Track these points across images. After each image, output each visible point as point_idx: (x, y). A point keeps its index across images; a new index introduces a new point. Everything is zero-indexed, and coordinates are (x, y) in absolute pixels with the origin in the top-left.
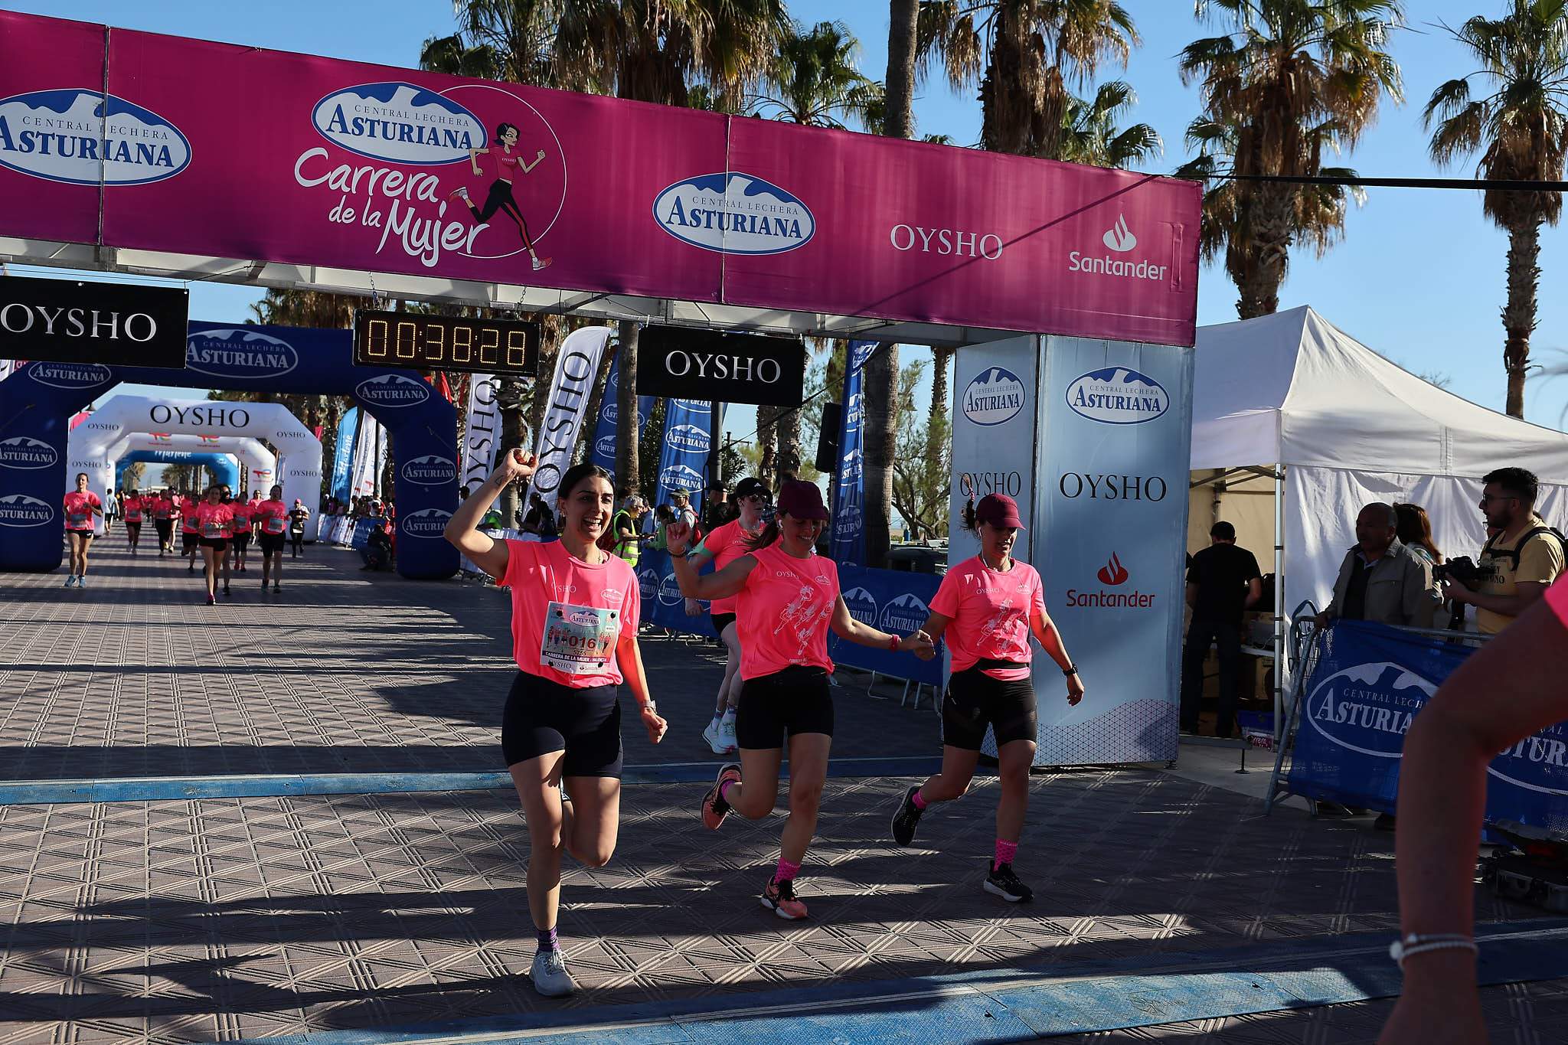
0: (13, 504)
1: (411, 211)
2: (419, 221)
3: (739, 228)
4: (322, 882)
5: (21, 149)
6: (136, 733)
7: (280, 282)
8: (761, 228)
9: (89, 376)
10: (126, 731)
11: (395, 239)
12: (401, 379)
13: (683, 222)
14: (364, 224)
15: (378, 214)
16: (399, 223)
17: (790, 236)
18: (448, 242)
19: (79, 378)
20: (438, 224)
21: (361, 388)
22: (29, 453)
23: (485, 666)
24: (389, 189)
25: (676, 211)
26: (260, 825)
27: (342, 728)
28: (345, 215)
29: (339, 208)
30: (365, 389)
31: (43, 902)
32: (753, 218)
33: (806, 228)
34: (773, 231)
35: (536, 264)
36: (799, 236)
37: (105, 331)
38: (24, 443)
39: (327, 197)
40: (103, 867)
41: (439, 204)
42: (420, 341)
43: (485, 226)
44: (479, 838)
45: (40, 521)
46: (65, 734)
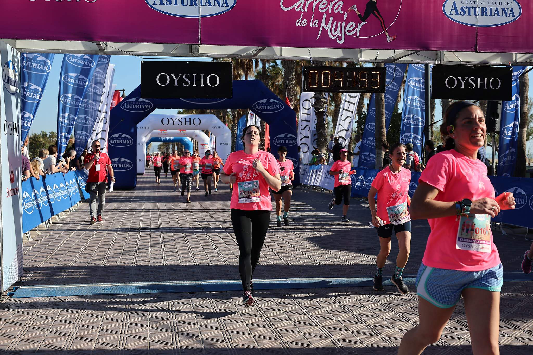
0: (117, 162)
1: (332, 18)
2: (335, 23)
3: (484, 14)
4: (326, 332)
5: (166, 4)
6: (205, 259)
7: (267, 56)
8: (495, 13)
9: (144, 106)
10: (200, 259)
11: (325, 32)
12: (272, 101)
13: (457, 13)
14: (311, 26)
15: (317, 21)
16: (327, 25)
17: (509, 16)
18: (349, 31)
19: (140, 108)
20: (344, 23)
21: (255, 105)
22: (122, 140)
23: (335, 227)
24: (321, 9)
25: (453, 8)
26: (281, 303)
27: (291, 257)
28: (303, 22)
29: (300, 20)
30: (257, 106)
31: (210, 339)
32: (491, 9)
33: (517, 12)
34: (501, 15)
35: (389, 39)
36: (513, 16)
37: (199, 83)
38: (120, 135)
39: (295, 15)
40: (226, 322)
41: (344, 14)
42: (332, 79)
43: (365, 22)
44: (384, 310)
45: (128, 168)
46: (177, 260)
